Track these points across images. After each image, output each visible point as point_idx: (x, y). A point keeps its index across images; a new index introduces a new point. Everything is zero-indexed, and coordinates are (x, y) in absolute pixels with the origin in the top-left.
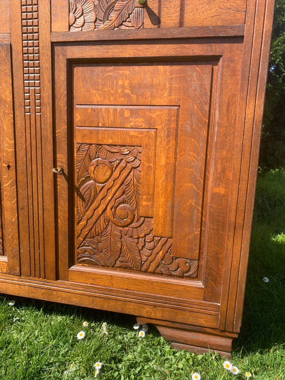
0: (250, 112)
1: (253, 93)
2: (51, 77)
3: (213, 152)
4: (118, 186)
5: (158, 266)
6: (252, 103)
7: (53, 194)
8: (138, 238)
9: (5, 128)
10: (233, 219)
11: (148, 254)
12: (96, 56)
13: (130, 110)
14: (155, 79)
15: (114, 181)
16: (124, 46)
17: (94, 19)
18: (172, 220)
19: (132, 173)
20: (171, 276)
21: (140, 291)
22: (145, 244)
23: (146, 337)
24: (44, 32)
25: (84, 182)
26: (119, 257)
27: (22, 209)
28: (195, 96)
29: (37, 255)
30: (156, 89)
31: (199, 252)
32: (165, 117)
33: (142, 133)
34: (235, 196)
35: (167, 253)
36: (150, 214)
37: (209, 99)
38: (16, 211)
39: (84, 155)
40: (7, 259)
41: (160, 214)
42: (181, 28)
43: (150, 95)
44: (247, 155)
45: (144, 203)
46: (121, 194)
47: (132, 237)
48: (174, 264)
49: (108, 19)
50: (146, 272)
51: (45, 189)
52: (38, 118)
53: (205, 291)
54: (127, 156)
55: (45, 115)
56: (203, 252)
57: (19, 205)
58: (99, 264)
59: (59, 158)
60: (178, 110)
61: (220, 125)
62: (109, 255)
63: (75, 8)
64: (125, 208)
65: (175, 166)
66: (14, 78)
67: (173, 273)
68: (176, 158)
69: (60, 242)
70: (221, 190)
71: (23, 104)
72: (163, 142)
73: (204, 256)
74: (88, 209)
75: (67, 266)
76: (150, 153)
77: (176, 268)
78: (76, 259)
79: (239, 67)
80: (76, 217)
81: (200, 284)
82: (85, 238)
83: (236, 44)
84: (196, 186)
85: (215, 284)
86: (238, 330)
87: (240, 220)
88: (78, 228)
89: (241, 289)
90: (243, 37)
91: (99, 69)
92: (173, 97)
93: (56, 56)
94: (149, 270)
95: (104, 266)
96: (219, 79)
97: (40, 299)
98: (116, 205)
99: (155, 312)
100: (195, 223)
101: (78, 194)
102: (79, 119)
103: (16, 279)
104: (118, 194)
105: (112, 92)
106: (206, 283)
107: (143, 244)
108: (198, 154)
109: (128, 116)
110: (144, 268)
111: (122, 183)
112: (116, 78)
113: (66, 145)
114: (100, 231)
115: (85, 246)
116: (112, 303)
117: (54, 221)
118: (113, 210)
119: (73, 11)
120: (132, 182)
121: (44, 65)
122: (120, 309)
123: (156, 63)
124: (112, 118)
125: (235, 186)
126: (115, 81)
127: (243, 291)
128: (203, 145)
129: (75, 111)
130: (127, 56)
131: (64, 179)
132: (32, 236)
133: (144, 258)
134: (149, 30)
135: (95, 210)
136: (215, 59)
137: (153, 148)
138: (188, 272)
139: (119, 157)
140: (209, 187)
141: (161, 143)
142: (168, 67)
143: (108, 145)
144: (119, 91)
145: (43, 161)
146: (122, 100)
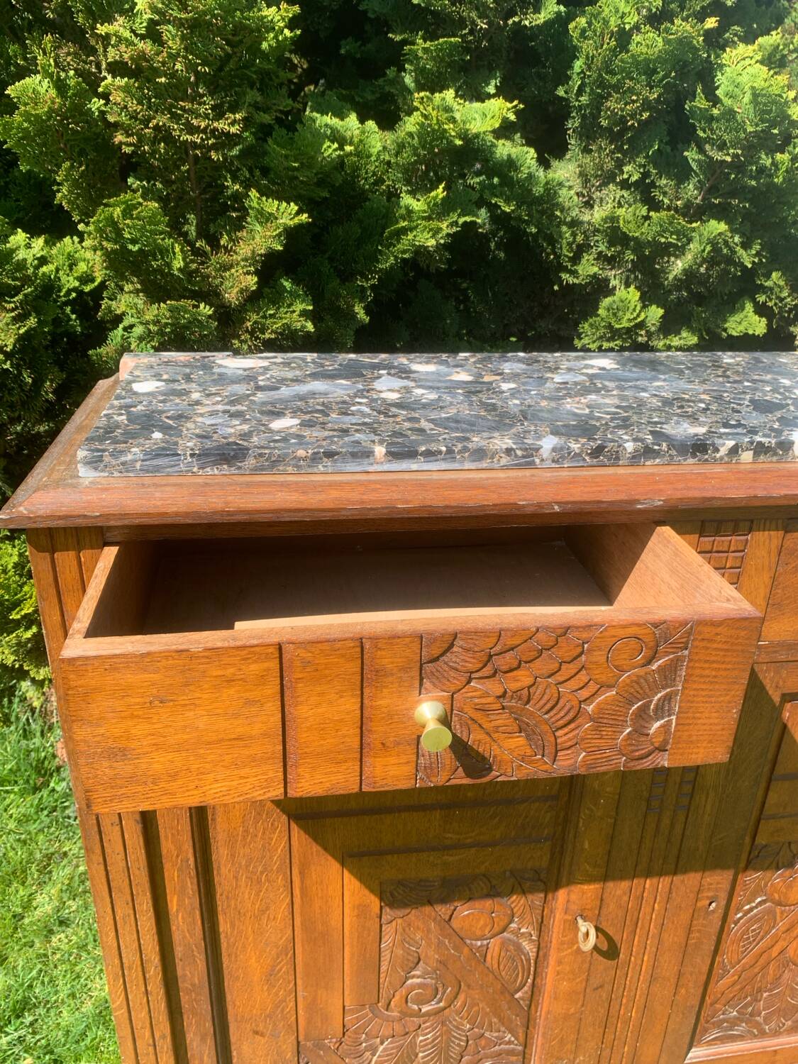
9: (587, 846)
25: (751, 910)
38: (581, 995)
52: (680, 818)
57: (591, 983)
58: (747, 1035)
59: (709, 884)
71: (646, 793)
74: (749, 954)
78: (699, 1038)
80: (717, 973)
82: (729, 1001)
88: (717, 989)
95: (756, 1036)
102: (773, 800)
114: (764, 985)
115: (724, 1014)
132: (610, 1030)
135: (764, 952)
145: (673, 895)
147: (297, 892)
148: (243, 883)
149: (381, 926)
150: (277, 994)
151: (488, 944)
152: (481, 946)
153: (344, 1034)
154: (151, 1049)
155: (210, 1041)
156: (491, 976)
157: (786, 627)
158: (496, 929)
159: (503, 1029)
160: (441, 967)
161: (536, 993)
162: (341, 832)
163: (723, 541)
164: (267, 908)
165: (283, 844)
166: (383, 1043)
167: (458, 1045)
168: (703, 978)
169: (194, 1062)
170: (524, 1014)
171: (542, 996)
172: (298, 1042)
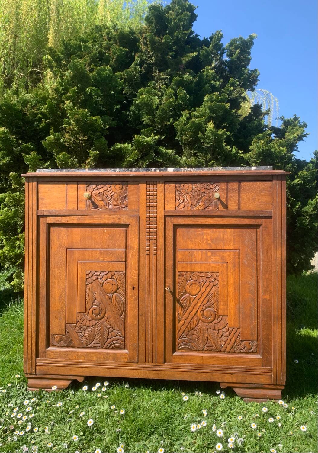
0: (279, 253)
1: (280, 244)
2: (164, 234)
3: (261, 276)
4: (205, 297)
5: (232, 347)
6: (280, 249)
7: (163, 304)
8: (219, 330)
9: (133, 264)
10: (275, 314)
11: (226, 340)
12: (191, 223)
13: (211, 252)
14: (225, 236)
15: (202, 294)
16: (207, 218)
17: (190, 205)
18: (240, 316)
19: (213, 289)
20: (241, 353)
21: (222, 365)
22: (223, 333)
23: (225, 399)
24: (160, 210)
25: (183, 295)
26: (206, 344)
27: (141, 315)
28: (248, 244)
29: (151, 346)
30: (226, 241)
31: (257, 336)
32: (232, 256)
33: (219, 265)
34: (275, 300)
35: (237, 338)
36: (226, 314)
37: (256, 246)
38: (137, 317)
39: (183, 279)
40: (128, 352)
41: (232, 313)
42: (239, 211)
43: (222, 244)
44: (280, 277)
45: (222, 307)
46: (207, 302)
47: (214, 329)
48: (242, 345)
49: (198, 205)
50: (224, 352)
51: (158, 301)
52: (155, 258)
53: (262, 360)
54: (210, 279)
55: (160, 256)
56: (259, 336)
57: (139, 313)
58: (193, 349)
59: (167, 281)
60: (239, 252)
61: (263, 261)
62: (200, 343)
63: (179, 199)
64: (209, 311)
65: (239, 283)
66: (140, 235)
67: (242, 351)
68: (240, 279)
69: (167, 336)
70: (268, 297)
71: (145, 249)
72: (231, 270)
73: (260, 338)
74: (185, 312)
75: (172, 352)
76: (224, 276)
77: (244, 347)
78: (177, 347)
79: (271, 231)
80: (177, 318)
81: (259, 356)
82: (183, 332)
83: (268, 220)
84: (253, 295)
85: (268, 355)
86: (285, 384)
87: (279, 314)
88: (178, 326)
89: (284, 356)
90: (272, 216)
91: (192, 230)
92: (236, 245)
93: (167, 223)
94: (226, 351)
95: (196, 351)
96: (261, 236)
97: (152, 378)
98: (204, 309)
99: (232, 378)
100: (254, 318)
101: (178, 304)
102: (180, 257)
103: (135, 366)
104: (204, 302)
105: (200, 242)
106: (263, 355)
107: (222, 334)
108: (252, 276)
109: (210, 255)
110: (223, 349)
111: (207, 295)
112: (202, 235)
113: (172, 273)
115: (183, 338)
117: (163, 322)
118: (202, 312)
119: (178, 200)
120: (214, 294)
121: (159, 228)
122: (209, 379)
123: (225, 227)
124: (200, 257)
125: (275, 294)
126: (202, 237)
127: (285, 357)
128: (254, 271)
129: (177, 253)
130: (209, 223)
131: (170, 294)
132: (147, 334)
133: (223, 343)
134: (221, 211)
135: (190, 313)
136: (258, 226)
137: (226, 273)
138: (250, 349)
139: (205, 279)
140: (260, 295)
141: (230, 270)
142: (232, 229)
143: (198, 272)
144: (205, 242)
145: (157, 283)
146: (206, 247)
147: (67, 272)
148: (56, 267)
149: (86, 285)
150: (61, 304)
151: (112, 296)
152: (110, 296)
153: (77, 322)
154: (31, 314)
155: (45, 317)
156: (114, 308)
157: (170, 207)
158: (114, 290)
159: (118, 329)
160: (101, 302)
161: (126, 317)
162: (77, 254)
163: (152, 186)
164: (61, 275)
165: (65, 256)
166: (87, 329)
167: (106, 333)
168: (172, 317)
169: (40, 324)
170: (123, 324)
171: (127, 317)
172: (66, 324)
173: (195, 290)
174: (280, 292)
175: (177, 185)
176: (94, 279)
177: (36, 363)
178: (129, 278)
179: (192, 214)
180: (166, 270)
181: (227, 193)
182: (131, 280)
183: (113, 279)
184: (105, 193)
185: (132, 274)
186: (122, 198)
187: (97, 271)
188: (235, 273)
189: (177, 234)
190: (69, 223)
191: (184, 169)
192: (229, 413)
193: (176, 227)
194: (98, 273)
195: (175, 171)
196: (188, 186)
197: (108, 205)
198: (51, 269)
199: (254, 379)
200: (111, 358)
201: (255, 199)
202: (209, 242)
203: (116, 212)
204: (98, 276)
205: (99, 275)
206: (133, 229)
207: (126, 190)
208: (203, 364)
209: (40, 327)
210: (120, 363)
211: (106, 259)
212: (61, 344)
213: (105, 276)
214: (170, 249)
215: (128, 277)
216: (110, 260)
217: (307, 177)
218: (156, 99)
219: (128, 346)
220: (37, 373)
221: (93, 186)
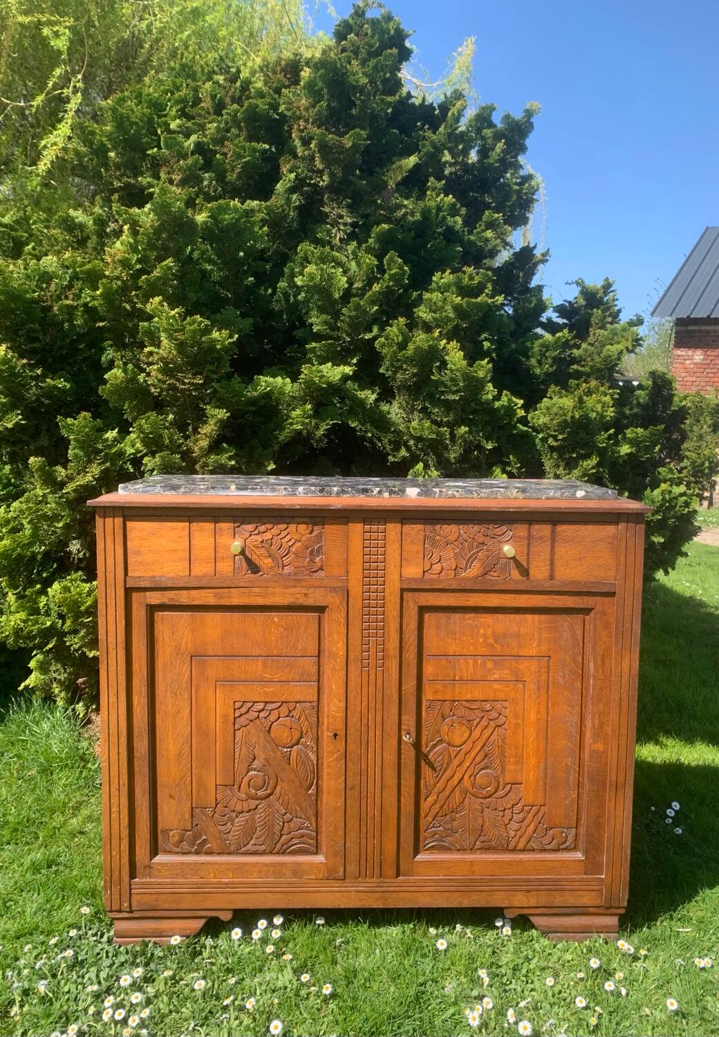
0: (626, 664)
1: (628, 647)
2: (398, 627)
3: (590, 707)
4: (479, 748)
5: (529, 841)
6: (628, 658)
7: (396, 766)
8: (504, 810)
9: (333, 687)
10: (614, 779)
11: (517, 828)
12: (455, 604)
13: (493, 661)
14: (522, 629)
15: (474, 743)
16: (488, 595)
17: (454, 568)
18: (545, 784)
19: (495, 733)
20: (544, 850)
21: (509, 875)
22: (513, 817)
23: (513, 934)
24: (392, 577)
25: (434, 746)
26: (479, 837)
27: (351, 789)
28: (567, 646)
29: (370, 847)
30: (524, 639)
31: (577, 818)
32: (534, 668)
33: (508, 686)
34: (615, 753)
35: (540, 823)
36: (519, 779)
37: (581, 649)
38: (343, 793)
39: (435, 714)
40: (323, 859)
41: (531, 777)
42: (551, 582)
43: (516, 644)
44: (625, 709)
45: (512, 767)
46: (482, 758)
47: (496, 809)
48: (548, 836)
49: (470, 568)
50: (514, 850)
52: (380, 675)
53: (585, 863)
54: (490, 713)
55: (390, 671)
56: (581, 818)
57: (348, 783)
58: (453, 848)
59: (405, 720)
60: (548, 661)
61: (594, 677)
62: (467, 835)
63: (430, 554)
64: (487, 775)
65: (547, 721)
66: (350, 628)
67: (547, 847)
68: (548, 713)
69: (402, 826)
70: (600, 747)
71: (360, 657)
72: (532, 695)
73: (582, 822)
74: (439, 780)
75: (412, 855)
76: (517, 707)
77: (551, 840)
78: (421, 845)
79: (612, 620)
80: (423, 791)
81: (579, 855)
82: (435, 817)
83: (608, 599)
84: (572, 743)
85: (597, 852)
86: (626, 904)
87: (621, 779)
88: (425, 806)
89: (626, 855)
90: (615, 593)
91: (456, 617)
92: (542, 648)
93: (405, 603)
94: (518, 848)
95: (459, 850)
96: (591, 632)
98: (476, 771)
99: (528, 899)
100: (572, 785)
101: (426, 763)
102: (430, 671)
103: (338, 885)
105: (472, 641)
106: (586, 853)
107: (510, 817)
108: (572, 707)
109: (491, 667)
110: (511, 846)
111: (484, 745)
112: (476, 626)
113: (415, 704)
114: (455, 807)
115: (435, 827)
116: (474, 897)
117: (396, 801)
118: (472, 778)
119: (429, 556)
120: (496, 742)
121: (390, 613)
122: (482, 903)
123: (522, 612)
124: (471, 670)
125: (615, 741)
126: (476, 631)
127: (629, 857)
128: (577, 697)
129: (424, 662)
130: (491, 605)
131: (411, 747)
132: (363, 824)
133: (512, 833)
134: (516, 582)
135: (449, 780)
136: (588, 611)
137: (521, 702)
138: (564, 843)
139: (480, 715)
140: (586, 742)
141: (530, 696)
142: (536, 616)
143: (467, 701)
144: (481, 640)
145: (385, 725)
146: (484, 651)
147: (193, 704)
148: (168, 695)
149: (235, 730)
150: (181, 771)
151: (291, 751)
152: (286, 751)
153: (216, 805)
154: (117, 792)
155: (147, 797)
156: (293, 775)
157: (413, 571)
158: (294, 741)
159: (303, 816)
160: (266, 764)
161: (320, 792)
162: (215, 668)
163: (374, 527)
164: (179, 712)
165: (188, 672)
166: (237, 817)
167: (278, 824)
168: (413, 791)
169: (138, 811)
170: (314, 806)
171: (322, 792)
172: (192, 808)
173: (459, 735)
174: (625, 738)
175: (429, 528)
176: (252, 718)
177: (130, 890)
178: (325, 716)
179: (459, 585)
180: (403, 699)
181: (529, 544)
182: (331, 720)
183: (293, 717)
184: (274, 541)
185: (333, 708)
186: (312, 551)
187: (257, 702)
188: (540, 702)
189: (425, 625)
190: (195, 603)
191: (440, 491)
192: (527, 971)
193: (423, 610)
194: (261, 706)
195: (421, 495)
196: (450, 531)
197: (281, 566)
198: (158, 699)
199: (571, 900)
200: (288, 873)
201: (585, 558)
202: (490, 641)
203: (299, 580)
204: (259, 712)
205: (263, 709)
206: (334, 616)
207: (319, 536)
208: (473, 875)
209: (137, 816)
210: (308, 881)
211: (277, 677)
212: (182, 848)
213: (276, 714)
214: (411, 655)
215: (323, 713)
216: (285, 679)
217: (643, 441)
218: (339, 274)
219: (324, 848)
220: (134, 908)
221: (249, 526)
